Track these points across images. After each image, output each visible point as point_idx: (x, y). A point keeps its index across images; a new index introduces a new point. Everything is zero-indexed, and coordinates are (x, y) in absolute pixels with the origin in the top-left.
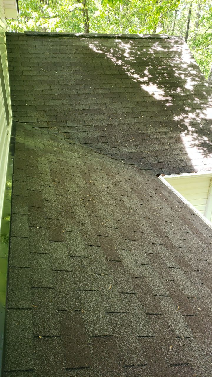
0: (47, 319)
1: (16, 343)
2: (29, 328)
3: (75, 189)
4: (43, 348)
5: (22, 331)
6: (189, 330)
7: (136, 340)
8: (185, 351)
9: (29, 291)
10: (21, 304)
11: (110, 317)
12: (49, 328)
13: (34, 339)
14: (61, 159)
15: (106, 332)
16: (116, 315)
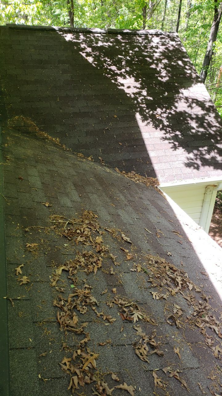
0: (51, 358)
1: (22, 388)
2: (34, 370)
3: (69, 204)
4: (50, 392)
5: (27, 374)
6: (195, 360)
7: (143, 375)
8: (193, 383)
9: (31, 327)
10: (24, 342)
11: (116, 351)
12: (54, 369)
13: (40, 383)
14: (51, 169)
15: (113, 369)
16: (122, 348)
